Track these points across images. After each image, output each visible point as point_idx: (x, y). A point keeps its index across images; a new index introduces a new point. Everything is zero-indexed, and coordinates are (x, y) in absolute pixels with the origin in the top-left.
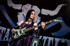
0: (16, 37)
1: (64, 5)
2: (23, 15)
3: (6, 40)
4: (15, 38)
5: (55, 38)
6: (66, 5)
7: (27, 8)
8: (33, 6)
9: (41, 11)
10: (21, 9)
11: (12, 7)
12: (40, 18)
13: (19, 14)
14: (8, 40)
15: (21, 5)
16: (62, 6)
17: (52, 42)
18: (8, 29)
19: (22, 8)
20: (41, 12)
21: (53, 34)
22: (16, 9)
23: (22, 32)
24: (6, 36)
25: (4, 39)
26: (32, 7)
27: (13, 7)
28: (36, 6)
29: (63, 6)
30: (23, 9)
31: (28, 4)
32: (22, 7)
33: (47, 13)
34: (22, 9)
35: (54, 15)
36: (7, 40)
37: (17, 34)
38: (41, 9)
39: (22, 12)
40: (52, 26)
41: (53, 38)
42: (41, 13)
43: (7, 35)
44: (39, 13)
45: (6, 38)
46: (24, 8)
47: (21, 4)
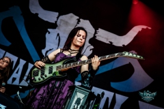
0: (39, 79)
1: (145, 27)
2: (58, 35)
3: (14, 83)
4: (38, 81)
5: (116, 95)
6: (150, 28)
7: (69, 21)
8: (81, 20)
9: (96, 33)
10: (56, 22)
11: (37, 14)
12: (92, 47)
13: (49, 33)
14: (18, 84)
15: (57, 14)
16: (140, 30)
17: (110, 101)
18: (21, 60)
19: (59, 20)
20: (96, 35)
21: (113, 85)
22: (46, 20)
23: (54, 70)
24: (14, 75)
25: (11, 79)
26: (79, 21)
27: (39, 16)
28: (88, 21)
29: (143, 29)
30: (60, 22)
31: (71, 14)
32: (58, 18)
33: (107, 39)
34: (58, 23)
35: (121, 45)
36: (16, 82)
37: (43, 74)
38: (96, 29)
39: (56, 30)
40: (114, 68)
41: (113, 93)
42: (95, 37)
43: (17, 73)
44: (92, 36)
45: (14, 79)
46: (61, 20)
47: (56, 12)
